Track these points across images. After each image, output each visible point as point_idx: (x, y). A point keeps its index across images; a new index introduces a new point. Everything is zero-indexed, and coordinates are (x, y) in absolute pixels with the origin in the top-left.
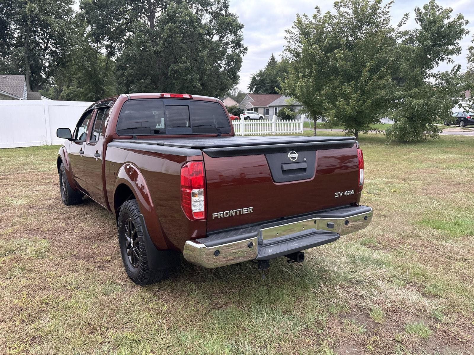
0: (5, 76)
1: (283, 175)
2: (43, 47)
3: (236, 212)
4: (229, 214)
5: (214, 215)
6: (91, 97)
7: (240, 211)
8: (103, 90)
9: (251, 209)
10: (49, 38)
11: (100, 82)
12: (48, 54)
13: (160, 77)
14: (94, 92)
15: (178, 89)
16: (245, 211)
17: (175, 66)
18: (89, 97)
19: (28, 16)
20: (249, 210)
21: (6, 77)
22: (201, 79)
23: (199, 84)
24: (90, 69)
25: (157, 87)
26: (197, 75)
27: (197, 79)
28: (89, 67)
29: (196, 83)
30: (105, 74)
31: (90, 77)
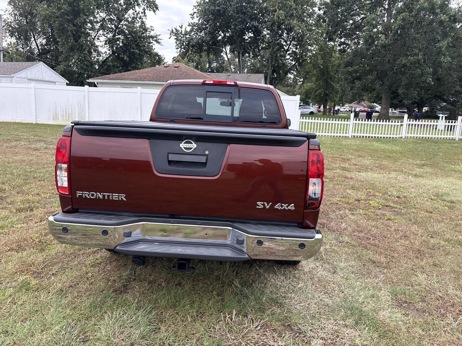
0: (250, 75)
1: (169, 165)
2: (286, 48)
3: (104, 196)
4: (95, 195)
5: (79, 193)
6: (320, 93)
7: (108, 196)
8: (333, 87)
9: (123, 197)
10: (292, 41)
11: (331, 79)
12: (289, 54)
13: (388, 73)
14: (323, 89)
15: (404, 85)
16: (115, 196)
17: (403, 60)
18: (318, 93)
19: (276, 22)
20: (120, 197)
21: (250, 76)
22: (435, 73)
23: (430, 79)
24: (322, 67)
25: (383, 83)
26: (430, 69)
27: (428, 73)
28: (321, 65)
29: (427, 78)
30: (337, 71)
31: (323, 74)
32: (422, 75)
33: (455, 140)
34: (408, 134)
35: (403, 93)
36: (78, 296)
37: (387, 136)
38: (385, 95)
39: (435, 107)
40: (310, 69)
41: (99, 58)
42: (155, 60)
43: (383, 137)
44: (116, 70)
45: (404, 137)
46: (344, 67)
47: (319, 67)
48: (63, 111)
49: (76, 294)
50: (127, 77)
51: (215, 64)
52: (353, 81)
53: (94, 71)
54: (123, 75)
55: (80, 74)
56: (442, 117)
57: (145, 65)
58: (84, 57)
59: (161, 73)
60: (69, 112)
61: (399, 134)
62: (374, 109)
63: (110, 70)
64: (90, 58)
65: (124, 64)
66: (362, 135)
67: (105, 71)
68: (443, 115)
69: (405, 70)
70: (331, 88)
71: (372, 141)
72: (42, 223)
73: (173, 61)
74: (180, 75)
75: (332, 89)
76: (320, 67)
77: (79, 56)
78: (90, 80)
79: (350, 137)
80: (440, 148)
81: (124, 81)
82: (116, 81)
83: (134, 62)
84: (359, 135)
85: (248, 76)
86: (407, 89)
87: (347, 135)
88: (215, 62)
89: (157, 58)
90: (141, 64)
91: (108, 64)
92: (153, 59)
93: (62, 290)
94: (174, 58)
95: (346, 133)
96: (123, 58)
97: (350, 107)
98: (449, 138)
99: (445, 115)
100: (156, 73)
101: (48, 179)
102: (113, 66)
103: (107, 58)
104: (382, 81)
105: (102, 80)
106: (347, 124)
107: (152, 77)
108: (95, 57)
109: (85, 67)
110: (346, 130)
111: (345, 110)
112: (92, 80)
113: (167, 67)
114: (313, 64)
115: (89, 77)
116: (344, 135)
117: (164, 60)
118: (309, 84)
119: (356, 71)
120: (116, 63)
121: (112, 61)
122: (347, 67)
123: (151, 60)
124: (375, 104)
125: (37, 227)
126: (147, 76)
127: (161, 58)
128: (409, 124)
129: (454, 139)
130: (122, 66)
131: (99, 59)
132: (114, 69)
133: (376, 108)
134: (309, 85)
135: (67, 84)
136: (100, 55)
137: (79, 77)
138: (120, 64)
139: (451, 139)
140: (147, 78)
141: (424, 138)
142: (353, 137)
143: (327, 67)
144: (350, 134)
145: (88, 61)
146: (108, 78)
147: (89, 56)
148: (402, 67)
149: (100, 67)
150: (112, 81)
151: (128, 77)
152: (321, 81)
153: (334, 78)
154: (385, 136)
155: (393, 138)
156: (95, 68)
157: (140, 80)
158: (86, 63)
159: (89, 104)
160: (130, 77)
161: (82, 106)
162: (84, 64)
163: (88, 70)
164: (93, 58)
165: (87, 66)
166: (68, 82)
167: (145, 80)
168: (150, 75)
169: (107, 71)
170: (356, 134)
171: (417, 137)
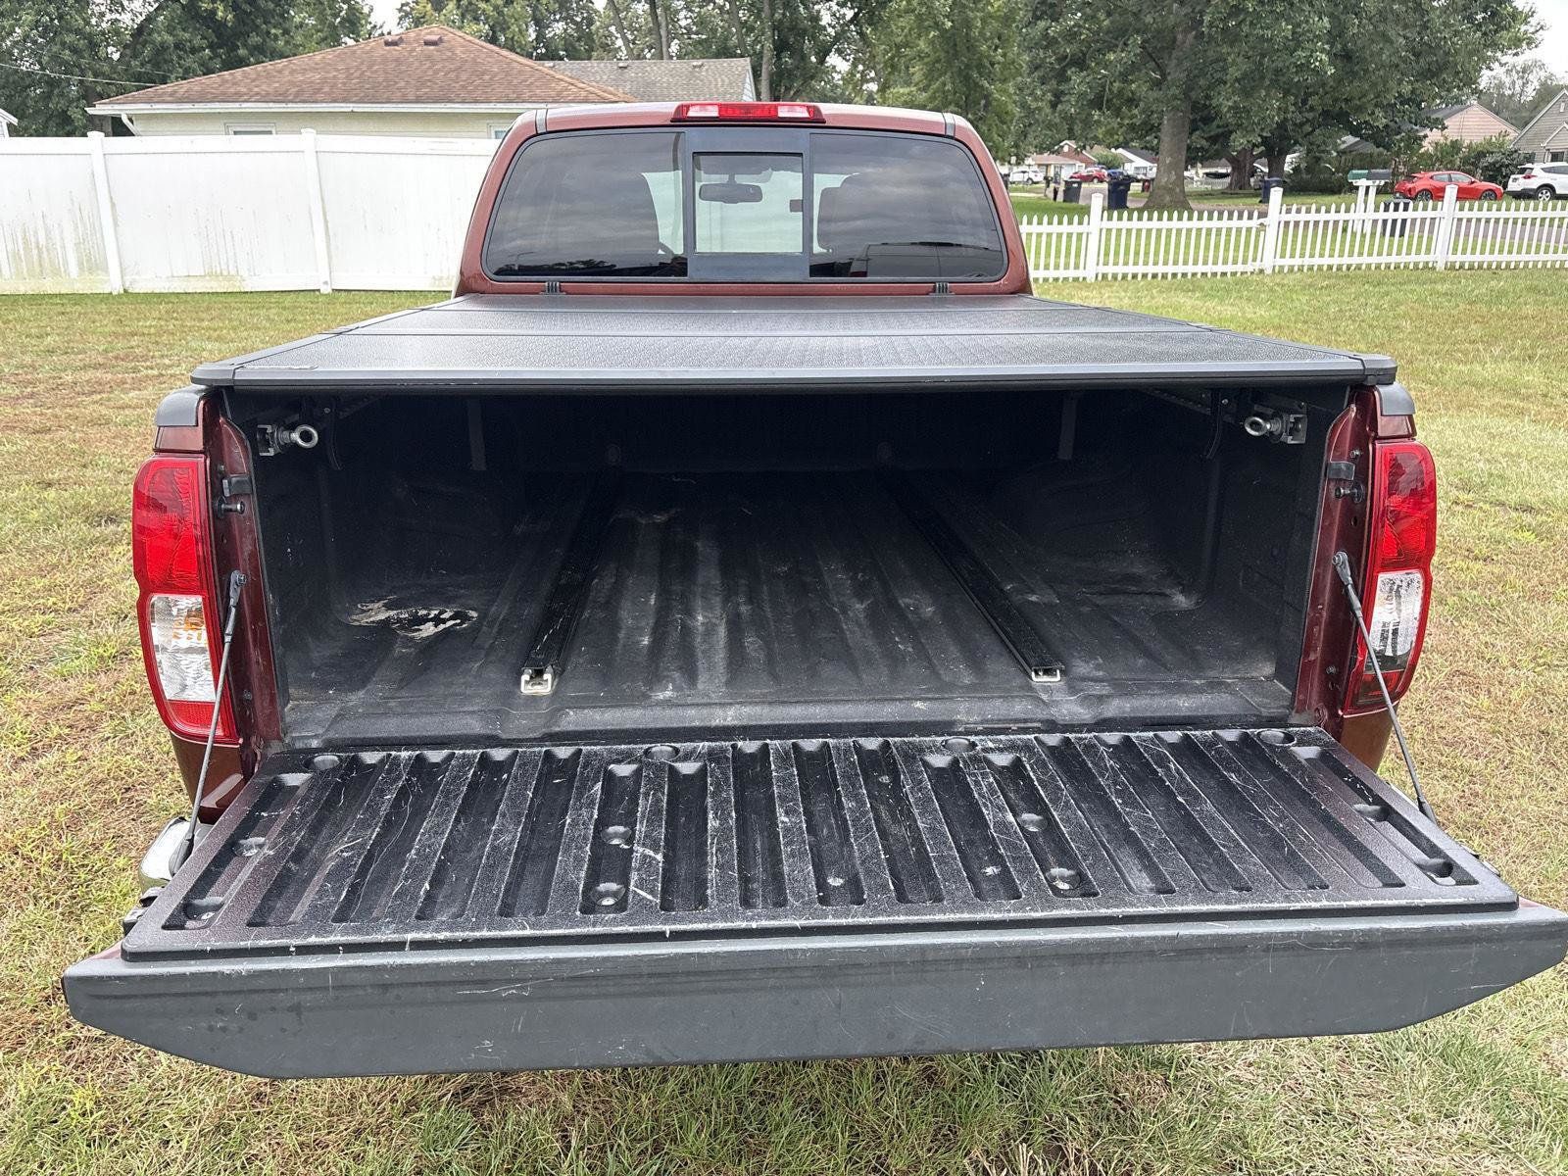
0: (699, 62)
8: (987, 97)
11: (980, 66)
13: (1180, 37)
15: (1237, 80)
21: (700, 66)
22: (1336, 34)
23: (1324, 57)
24: (950, 24)
25: (1164, 75)
26: (1321, 18)
27: (1316, 36)
28: (945, 16)
29: (1312, 51)
30: (999, 38)
31: (952, 52)
32: (1297, 41)
33: (1434, 268)
34: (1283, 256)
35: (1235, 108)
36: (301, 1144)
37: (1215, 269)
38: (1168, 120)
39: (1323, 152)
40: (906, 36)
41: (117, 16)
42: (336, 16)
43: (1203, 274)
44: (190, 61)
45: (1269, 271)
46: (1030, 23)
47: (937, 25)
48: (15, 241)
49: (290, 1140)
50: (244, 90)
51: (559, 28)
52: (1064, 70)
53: (106, 68)
54: (227, 81)
55: (52, 83)
56: (1368, 188)
57: (299, 39)
58: (60, 18)
59: (376, 68)
60: (37, 243)
61: (1254, 260)
62: (1120, 170)
63: (166, 61)
64: (84, 19)
65: (219, 36)
66: (1130, 269)
67: (149, 66)
68: (1370, 183)
69: (1239, 24)
70: (983, 102)
71: (1169, 290)
72: (43, 761)
73: (400, 19)
74: (452, 75)
75: (985, 106)
76: (943, 23)
77: (38, 13)
78: (101, 109)
79: (1091, 278)
80: (1398, 303)
81: (237, 105)
82: (201, 105)
83: (257, 26)
84: (1120, 270)
85: (695, 67)
86: (1246, 93)
87: (1080, 273)
88: (558, 17)
89: (345, 7)
90: (283, 34)
91: (153, 42)
92: (329, 12)
93: (222, 1129)
94: (403, 5)
95: (1077, 267)
96: (214, 12)
97: (1039, 165)
98: (1416, 265)
99: (1377, 182)
100: (358, 68)
101: (17, 542)
102: (177, 46)
103: (149, 19)
104: (1160, 68)
105: (148, 106)
106: (1080, 235)
107: (344, 84)
108: (102, 15)
109: (67, 55)
110: (1078, 255)
111: (1026, 176)
112: (109, 107)
113: (394, 43)
114: (916, 17)
115: (90, 96)
116: (1071, 273)
117: (369, 16)
118: (902, 91)
119: (1071, 35)
120: (187, 35)
121: (170, 30)
122: (1039, 18)
123: (322, 19)
124: (1120, 150)
125: (25, 783)
126: (324, 81)
127: (357, 10)
128: (1287, 223)
129: (1430, 265)
130: (211, 46)
131: (116, 20)
132: (180, 58)
133: (1127, 166)
134: (903, 95)
135: (14, 131)
136: (122, 5)
137: (49, 97)
138: (204, 38)
139: (1421, 266)
140: (326, 89)
141: (1334, 269)
142: (1100, 278)
143: (968, 24)
144: (1090, 271)
145: (78, 32)
146: (171, 95)
147: (77, 11)
148: (1230, 16)
149: (128, 52)
150: (187, 108)
151: (251, 90)
152: (947, 78)
153: (992, 64)
154: (1209, 269)
155: (1234, 274)
156: (108, 59)
157: (298, 98)
158: (69, 38)
159: (113, 205)
160: (256, 89)
161: (85, 214)
162: (63, 44)
163: (79, 66)
164: (94, 21)
165: (74, 50)
166: (15, 121)
167: (320, 96)
168: (334, 76)
169: (157, 65)
170: (1110, 270)
171: (1311, 268)
